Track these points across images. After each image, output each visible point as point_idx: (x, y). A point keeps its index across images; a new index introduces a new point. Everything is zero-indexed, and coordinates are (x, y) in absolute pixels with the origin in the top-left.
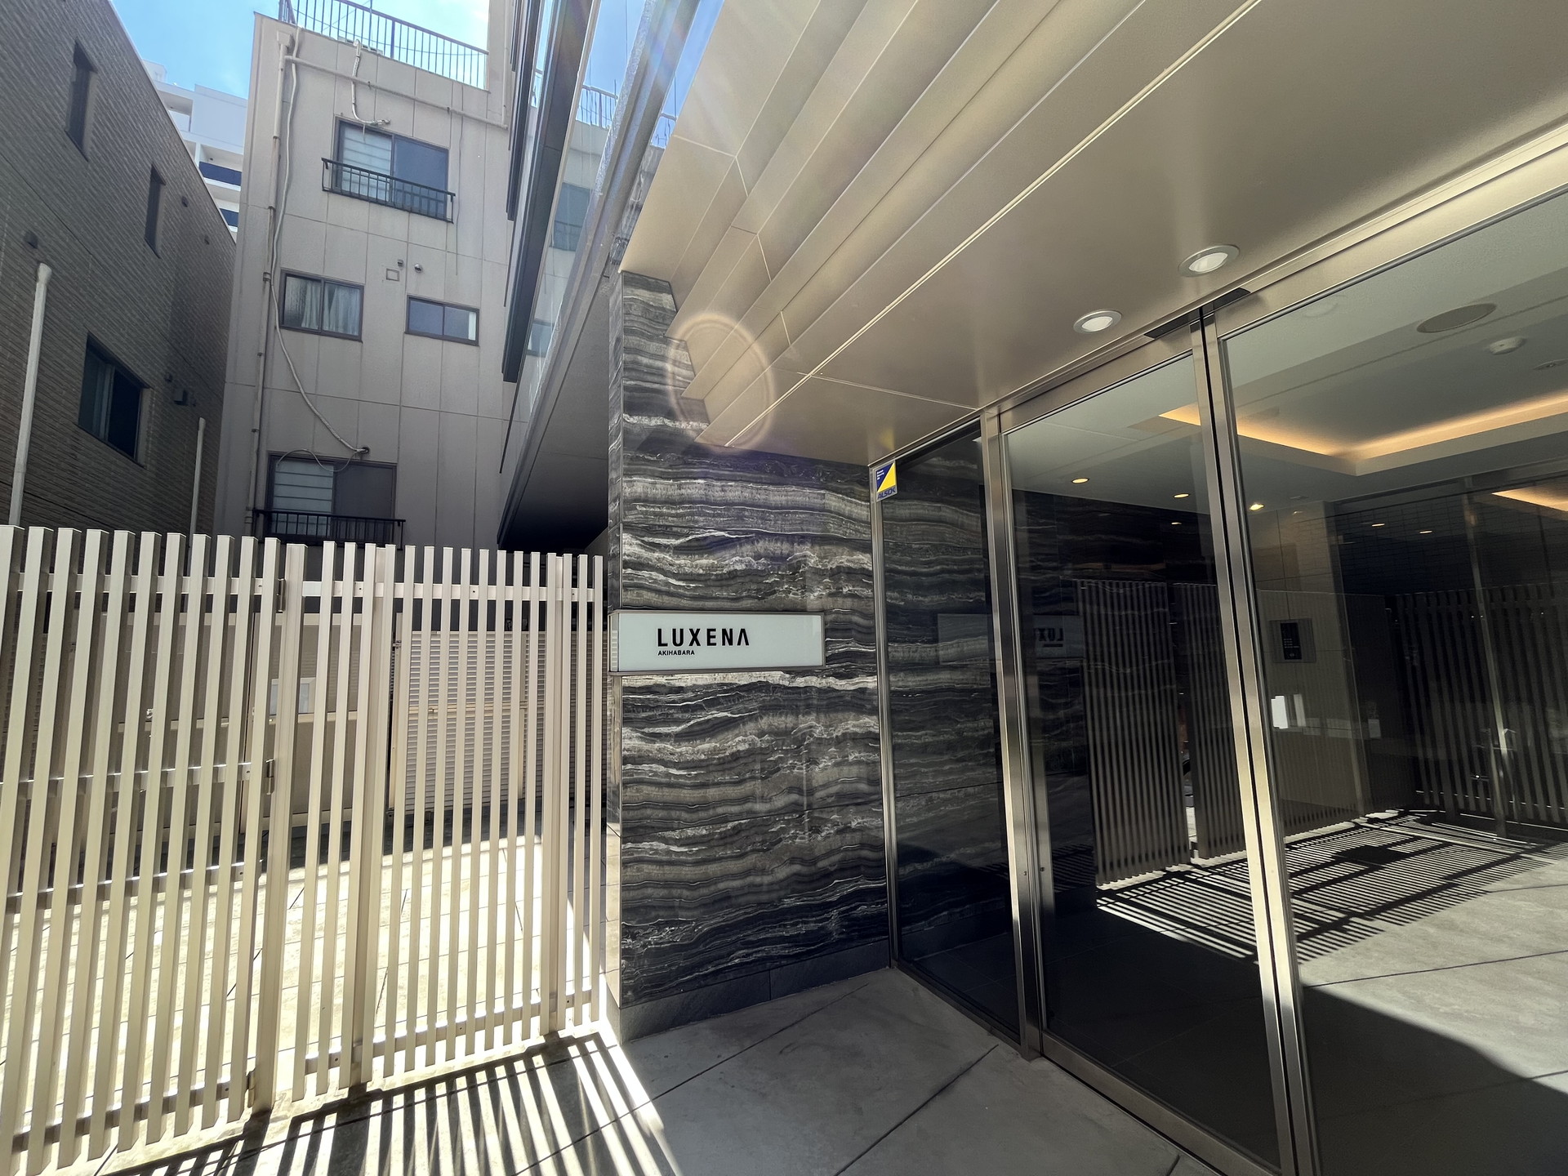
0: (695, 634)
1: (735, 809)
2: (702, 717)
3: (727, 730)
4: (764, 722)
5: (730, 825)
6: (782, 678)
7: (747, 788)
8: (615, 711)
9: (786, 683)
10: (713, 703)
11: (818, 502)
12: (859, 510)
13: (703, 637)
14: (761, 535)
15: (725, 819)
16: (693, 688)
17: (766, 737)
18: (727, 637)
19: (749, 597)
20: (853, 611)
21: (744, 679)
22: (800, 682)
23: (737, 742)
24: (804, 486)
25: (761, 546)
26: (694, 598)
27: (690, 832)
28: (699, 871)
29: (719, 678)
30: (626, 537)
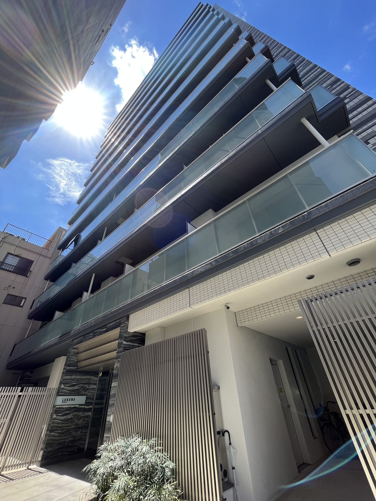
0: (68, 399)
1: (66, 428)
3: (68, 415)
4: (74, 413)
5: (64, 431)
6: (78, 406)
7: (69, 424)
9: (79, 407)
10: (67, 410)
11: (90, 378)
12: (96, 379)
13: (68, 400)
14: (81, 384)
15: (64, 429)
16: (65, 408)
17: (74, 416)
19: (76, 393)
20: (91, 395)
21: (72, 406)
22: (81, 407)
23: (69, 417)
24: (89, 376)
25: (80, 385)
26: (69, 394)
27: (59, 431)
29: (69, 406)
30: (62, 385)
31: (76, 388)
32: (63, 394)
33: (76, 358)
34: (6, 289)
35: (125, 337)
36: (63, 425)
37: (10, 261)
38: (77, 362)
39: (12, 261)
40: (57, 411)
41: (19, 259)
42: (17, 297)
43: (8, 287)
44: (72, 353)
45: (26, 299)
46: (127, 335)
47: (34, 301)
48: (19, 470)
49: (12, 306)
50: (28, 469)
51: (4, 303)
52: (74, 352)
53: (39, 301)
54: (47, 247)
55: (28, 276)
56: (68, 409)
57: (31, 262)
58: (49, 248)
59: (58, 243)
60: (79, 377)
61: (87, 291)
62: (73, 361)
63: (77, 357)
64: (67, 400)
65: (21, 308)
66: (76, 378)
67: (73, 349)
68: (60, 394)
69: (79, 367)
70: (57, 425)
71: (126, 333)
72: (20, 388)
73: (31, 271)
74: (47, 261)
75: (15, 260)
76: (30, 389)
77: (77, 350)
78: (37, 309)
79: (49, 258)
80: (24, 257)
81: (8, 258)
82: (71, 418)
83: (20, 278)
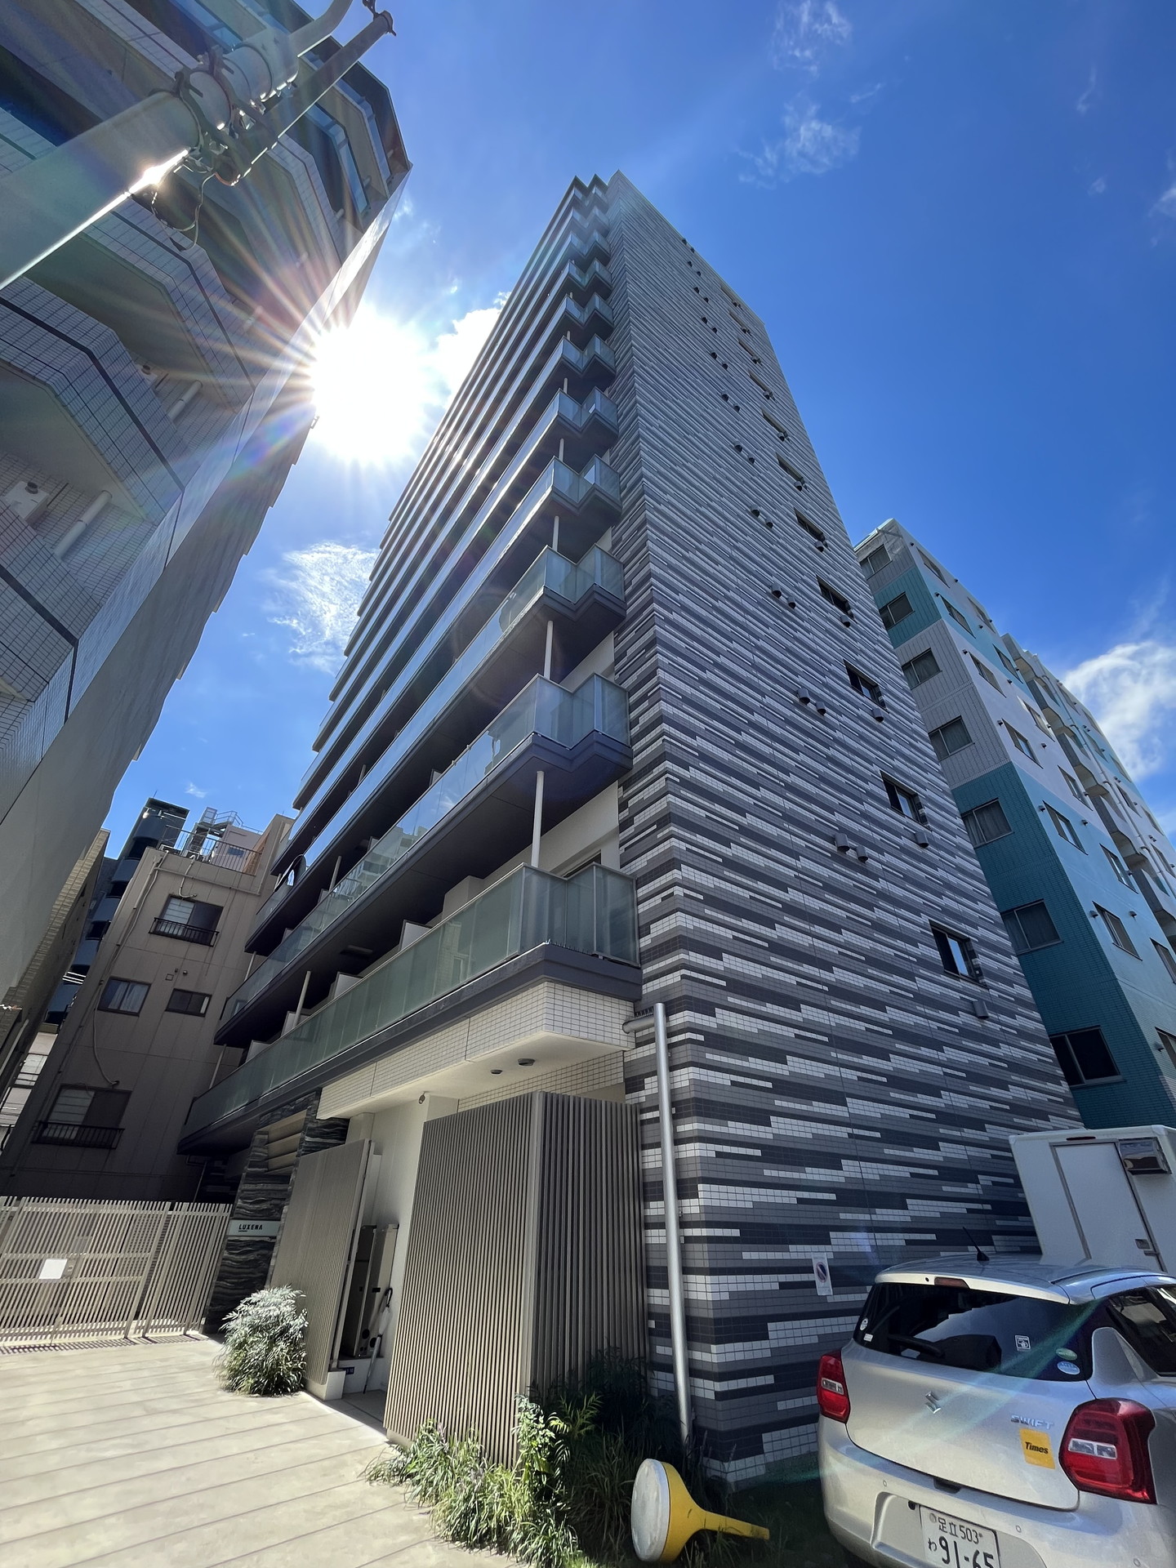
2: (245, 1249)
4: (259, 1252)
7: (251, 1270)
8: (225, 1246)
10: (248, 1246)
13: (250, 1227)
18: (257, 1227)
21: (258, 1239)
23: (251, 1257)
25: (273, 1202)
27: (233, 1280)
28: (232, 1291)
31: (264, 1206)
32: (240, 1216)
33: (266, 1151)
34: (170, 977)
35: (311, 1129)
36: (241, 1270)
37: (175, 913)
38: (268, 1158)
39: (180, 914)
40: (231, 1245)
41: (191, 905)
42: (194, 996)
43: (173, 973)
44: (258, 1141)
45: (210, 996)
46: (315, 1126)
47: (228, 999)
48: (170, 1334)
49: (182, 1015)
50: (185, 1334)
51: (166, 1010)
52: (262, 1141)
53: (237, 1001)
54: (251, 872)
55: (212, 944)
56: (248, 1244)
57: (217, 910)
58: (254, 871)
59: (273, 857)
60: (270, 1187)
61: (294, 1010)
62: (259, 1156)
63: (268, 1148)
64: (248, 1228)
65: (201, 1018)
66: (265, 1187)
67: (261, 1133)
68: (235, 1216)
69: (270, 1168)
70: (231, 1269)
71: (312, 1122)
72: (168, 1204)
73: (218, 932)
74: (252, 904)
75: (185, 910)
76: (186, 1205)
77: (267, 1136)
78: (233, 1019)
79: (255, 895)
80: (203, 901)
81: (170, 906)
82: (256, 1260)
83: (197, 950)
